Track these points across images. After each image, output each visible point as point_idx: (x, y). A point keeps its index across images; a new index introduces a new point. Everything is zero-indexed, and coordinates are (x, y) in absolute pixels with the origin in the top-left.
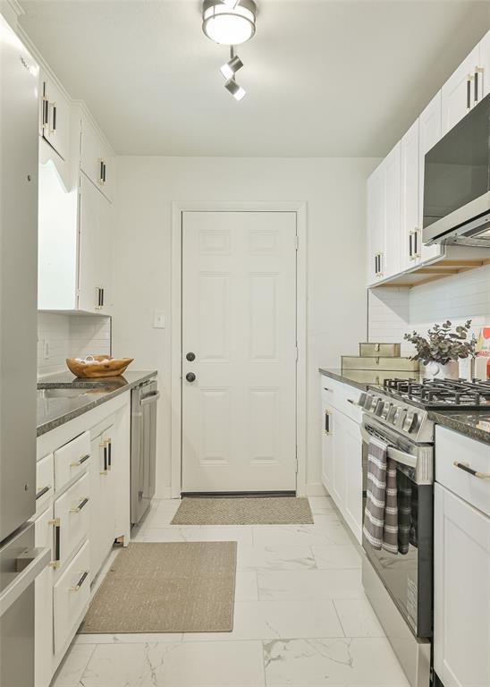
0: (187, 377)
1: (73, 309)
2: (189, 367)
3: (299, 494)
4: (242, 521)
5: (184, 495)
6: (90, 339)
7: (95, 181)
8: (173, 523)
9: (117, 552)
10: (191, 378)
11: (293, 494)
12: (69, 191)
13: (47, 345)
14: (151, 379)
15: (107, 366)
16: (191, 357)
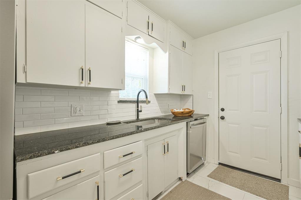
0: (221, 118)
1: (167, 93)
2: (222, 114)
3: (283, 182)
4: (242, 187)
5: (220, 164)
6: (187, 103)
7: (181, 49)
8: (208, 176)
9: (179, 182)
10: (223, 118)
11: (279, 180)
12: (166, 53)
13: (168, 105)
14: (205, 117)
15: (182, 112)
16: (223, 110)
